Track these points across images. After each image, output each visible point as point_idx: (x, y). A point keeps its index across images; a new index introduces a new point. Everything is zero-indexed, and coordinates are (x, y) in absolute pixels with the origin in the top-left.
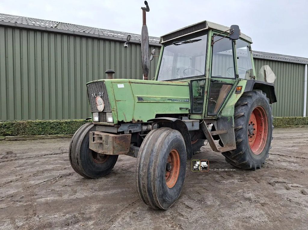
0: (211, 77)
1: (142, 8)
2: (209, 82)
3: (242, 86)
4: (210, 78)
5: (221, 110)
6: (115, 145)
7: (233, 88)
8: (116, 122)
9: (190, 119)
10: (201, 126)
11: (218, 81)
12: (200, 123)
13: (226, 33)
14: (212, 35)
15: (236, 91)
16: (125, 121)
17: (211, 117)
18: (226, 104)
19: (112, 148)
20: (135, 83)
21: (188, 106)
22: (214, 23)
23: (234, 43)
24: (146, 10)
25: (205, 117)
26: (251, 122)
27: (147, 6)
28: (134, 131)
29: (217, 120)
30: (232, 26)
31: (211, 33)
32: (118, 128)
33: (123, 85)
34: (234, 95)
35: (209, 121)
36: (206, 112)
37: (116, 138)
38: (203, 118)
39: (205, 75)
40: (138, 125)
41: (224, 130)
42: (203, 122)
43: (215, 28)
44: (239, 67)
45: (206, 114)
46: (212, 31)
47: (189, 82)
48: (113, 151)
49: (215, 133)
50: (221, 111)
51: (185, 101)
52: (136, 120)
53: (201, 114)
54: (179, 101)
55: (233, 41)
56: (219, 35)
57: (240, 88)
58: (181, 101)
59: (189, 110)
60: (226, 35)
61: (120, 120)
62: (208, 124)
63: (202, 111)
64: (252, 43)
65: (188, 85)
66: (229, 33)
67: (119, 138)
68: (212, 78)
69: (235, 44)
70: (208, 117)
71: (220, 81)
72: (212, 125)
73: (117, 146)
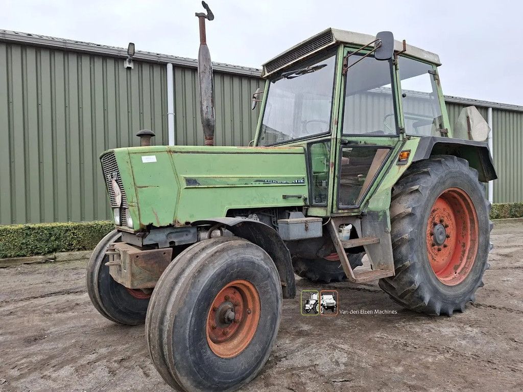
0: (342, 135)
1: (197, 15)
2: (338, 145)
3: (410, 151)
4: (339, 137)
5: (367, 197)
6: (136, 269)
7: (393, 154)
8: (137, 228)
9: (306, 216)
10: (326, 229)
11: (357, 143)
12: (323, 224)
13: (368, 47)
14: (345, 55)
15: (399, 160)
16: (155, 224)
17: (346, 211)
18: (378, 186)
19: (129, 275)
20: (181, 152)
21: (304, 192)
22: (348, 32)
23: (394, 67)
24: (205, 16)
25: (332, 212)
26: (441, 221)
27: (208, 10)
28: (180, 242)
29: (361, 216)
30: (380, 34)
31: (342, 52)
32: (144, 237)
33: (154, 157)
34: (395, 168)
35: (344, 221)
36: (335, 203)
37: (137, 257)
38: (329, 214)
39: (329, 133)
40: (189, 232)
41: (372, 237)
42: (330, 223)
43: (350, 41)
44: (407, 113)
45: (335, 207)
46: (345, 47)
47: (303, 145)
48: (132, 281)
49: (355, 243)
50: (368, 201)
51: (295, 183)
52: (183, 222)
53: (326, 206)
54: (282, 183)
55: (393, 63)
56: (356, 54)
57: (406, 153)
58: (286, 183)
59: (305, 199)
60: (368, 52)
61: (146, 223)
62: (343, 225)
63: (327, 201)
64: (440, 65)
65: (303, 152)
66: (373, 47)
67: (144, 256)
68: (343, 138)
69: (396, 69)
70: (340, 211)
71: (363, 142)
72: (350, 227)
73: (141, 273)
